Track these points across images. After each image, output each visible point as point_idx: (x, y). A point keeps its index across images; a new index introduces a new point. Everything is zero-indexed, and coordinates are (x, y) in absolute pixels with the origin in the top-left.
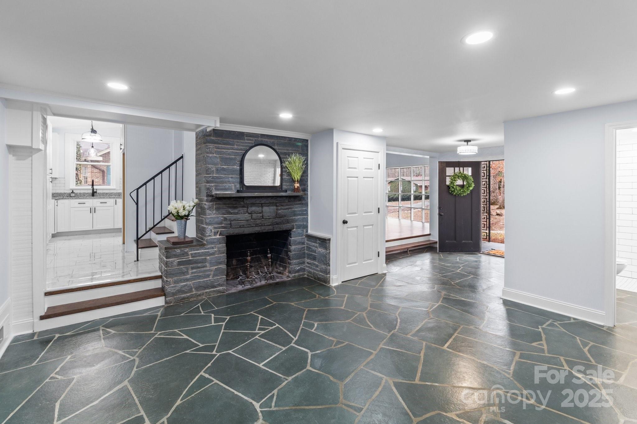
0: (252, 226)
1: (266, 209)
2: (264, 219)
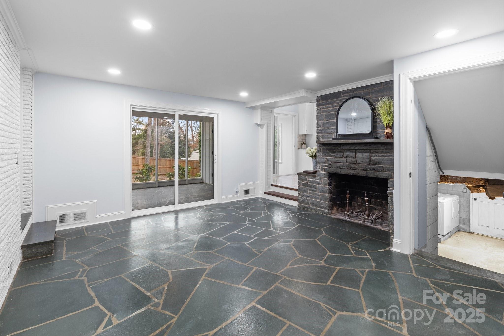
0: (347, 169)
1: (359, 155)
2: (358, 164)
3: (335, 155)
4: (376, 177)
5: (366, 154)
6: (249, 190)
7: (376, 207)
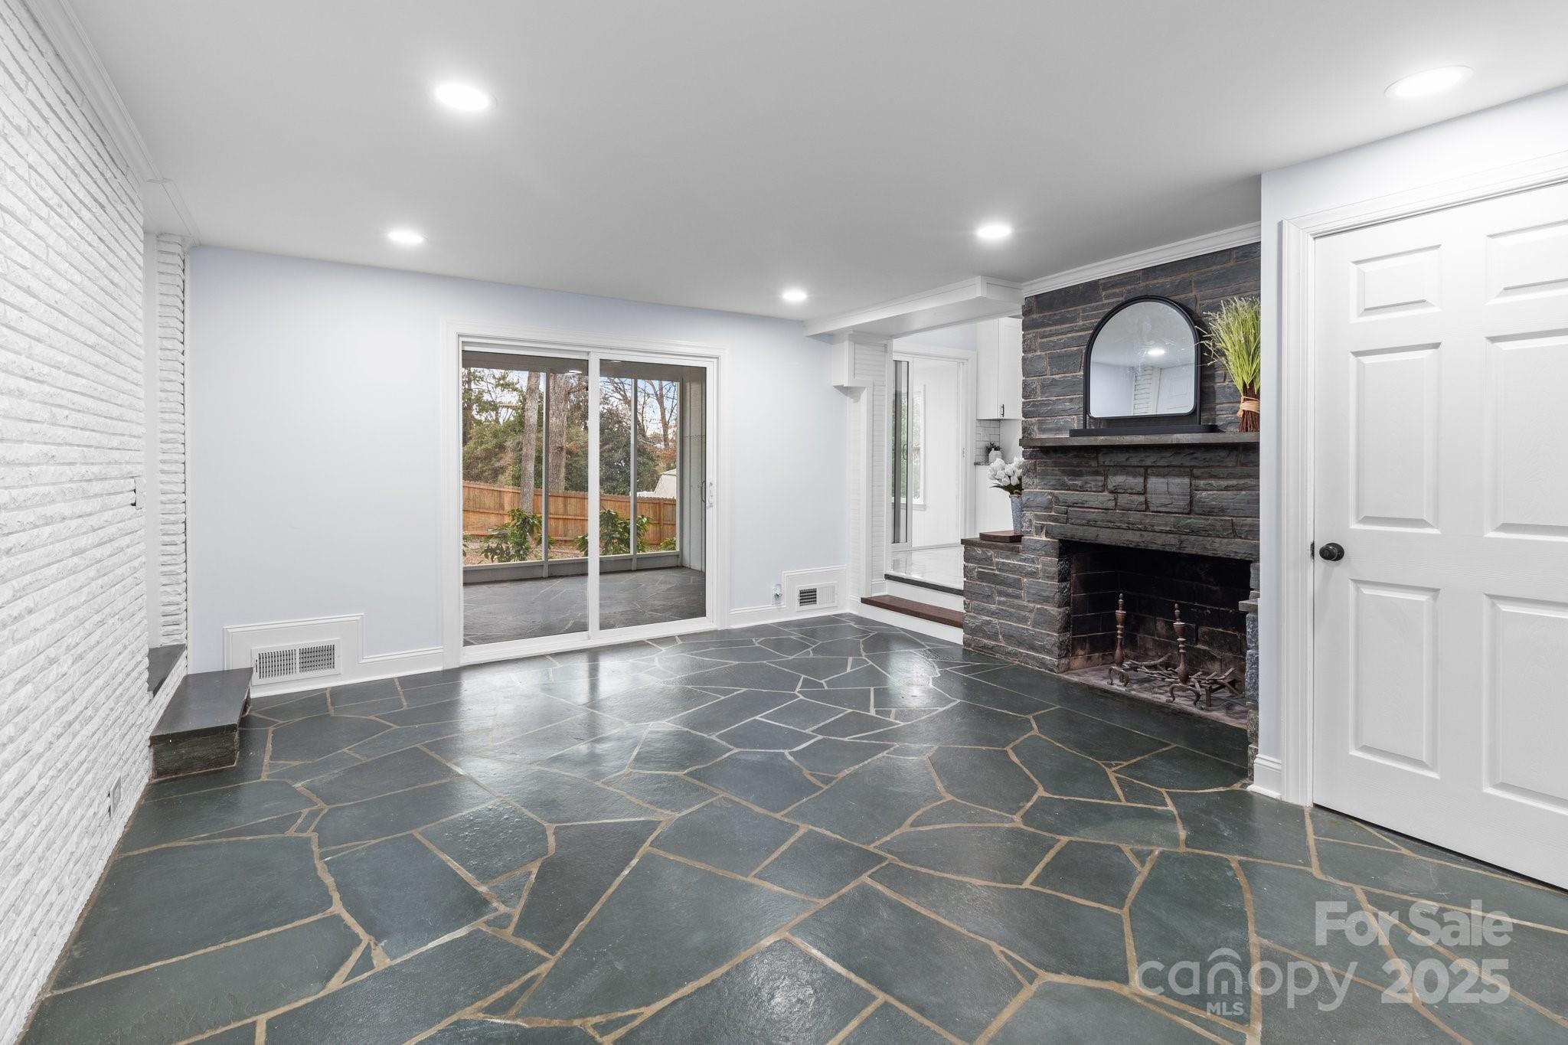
0: (1119, 528)
1: (1156, 483)
2: (1153, 512)
3: (1079, 483)
4: (1210, 554)
5: (1178, 480)
6: (814, 591)
7: (1215, 653)
